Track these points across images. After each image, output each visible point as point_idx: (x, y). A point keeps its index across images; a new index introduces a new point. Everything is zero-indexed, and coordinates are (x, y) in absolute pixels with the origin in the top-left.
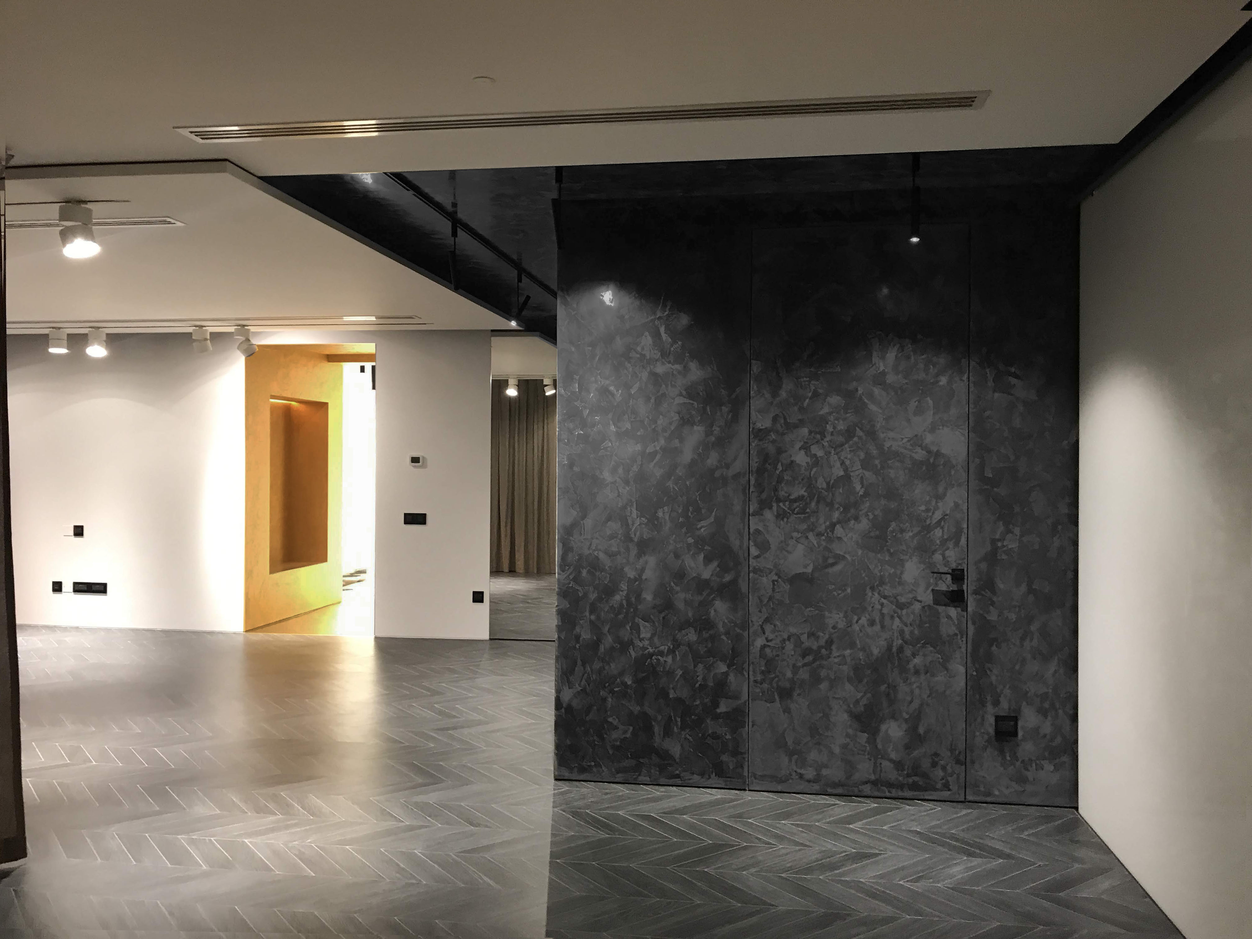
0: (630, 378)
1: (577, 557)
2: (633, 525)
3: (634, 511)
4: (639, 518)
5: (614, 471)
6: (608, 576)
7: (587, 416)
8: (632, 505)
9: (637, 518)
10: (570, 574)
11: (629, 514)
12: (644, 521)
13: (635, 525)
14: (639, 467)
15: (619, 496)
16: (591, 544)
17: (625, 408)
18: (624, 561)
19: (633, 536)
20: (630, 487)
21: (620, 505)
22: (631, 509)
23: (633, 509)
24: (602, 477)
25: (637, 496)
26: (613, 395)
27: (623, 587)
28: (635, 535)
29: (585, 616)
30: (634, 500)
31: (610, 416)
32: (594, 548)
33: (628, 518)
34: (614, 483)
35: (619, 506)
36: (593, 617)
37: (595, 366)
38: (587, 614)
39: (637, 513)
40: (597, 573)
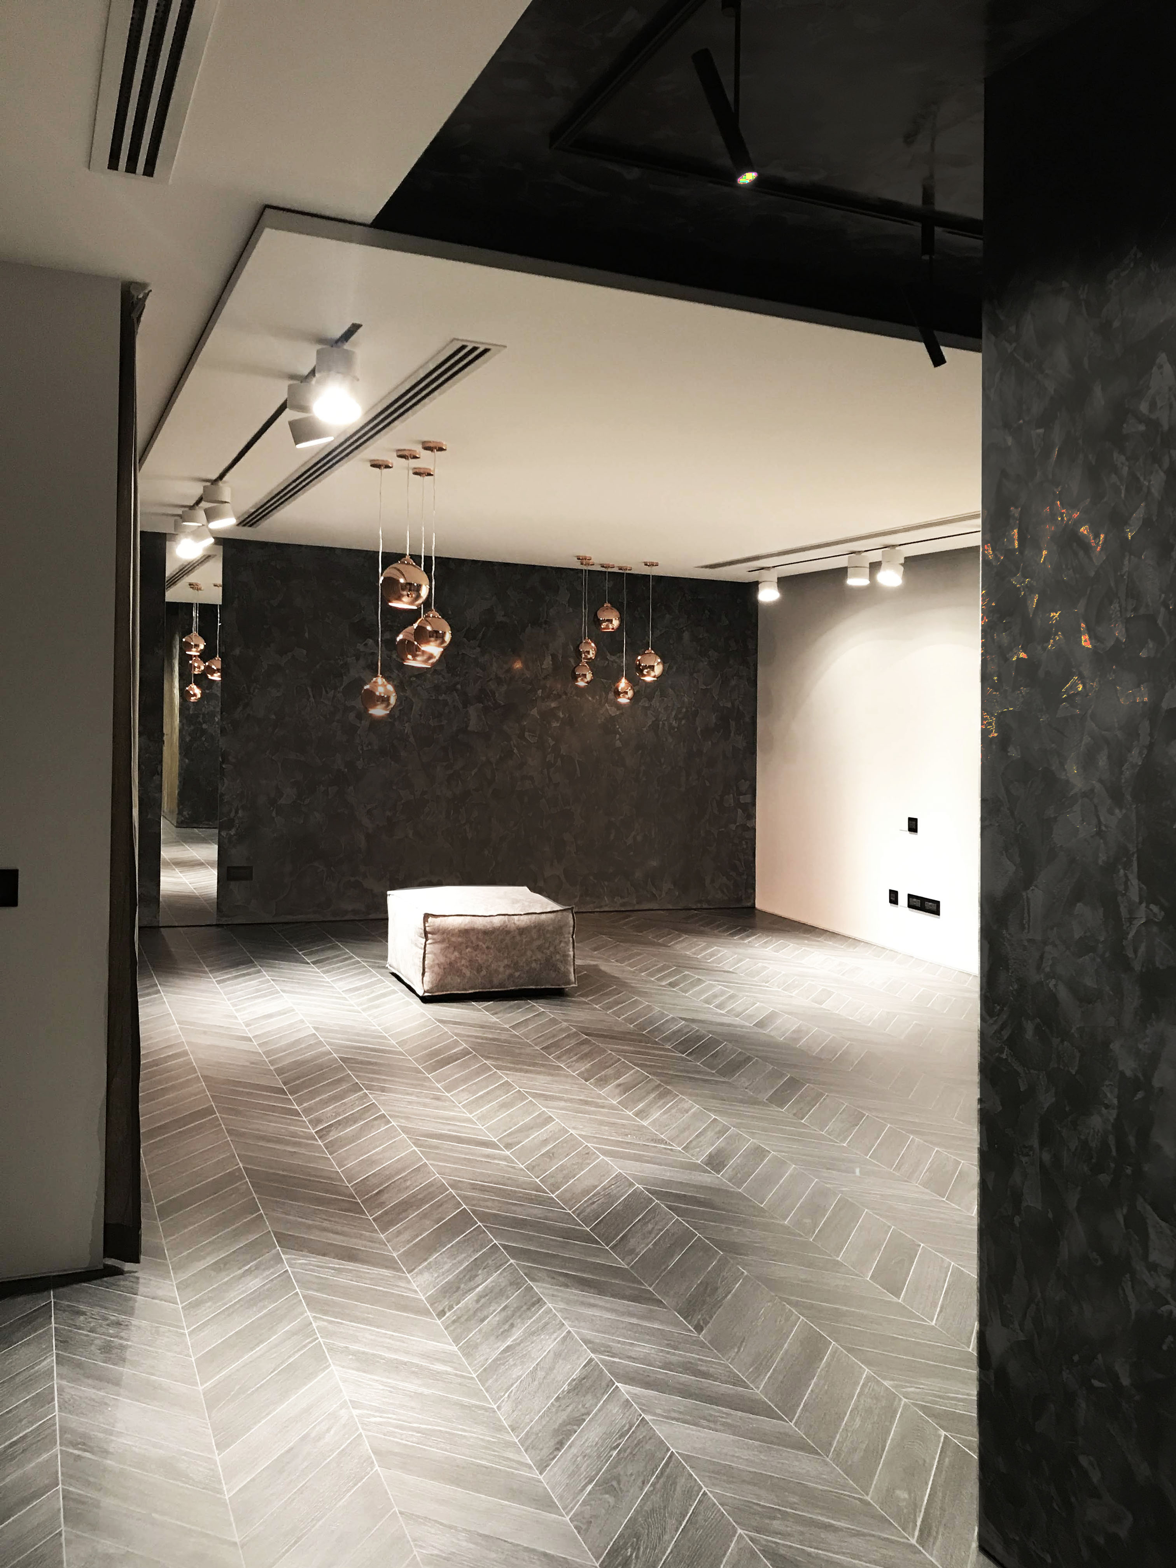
0: (1123, 495)
1: (1016, 987)
2: (1131, 920)
3: (1134, 882)
4: (1144, 905)
5: (1088, 762)
6: (1078, 1054)
7: (1034, 614)
8: (1127, 866)
9: (1141, 903)
10: (1002, 1028)
11: (1121, 888)
12: (1155, 915)
13: (1138, 923)
14: (1145, 752)
15: (1099, 833)
16: (1042, 957)
17: (1112, 584)
18: (1112, 1022)
19: (1131, 955)
20: (1124, 811)
21: (1102, 858)
22: (1126, 876)
23: (1131, 876)
24: (1063, 777)
25: (1140, 839)
26: (1085, 547)
27: (1109, 1095)
28: (1135, 951)
29: (1031, 1148)
30: (1132, 849)
31: (1080, 608)
32: (1048, 969)
33: (1119, 898)
34: (1089, 794)
35: (1100, 862)
36: (1046, 1157)
37: (1050, 477)
38: (1035, 1142)
39: (1140, 889)
40: (1055, 1041)
